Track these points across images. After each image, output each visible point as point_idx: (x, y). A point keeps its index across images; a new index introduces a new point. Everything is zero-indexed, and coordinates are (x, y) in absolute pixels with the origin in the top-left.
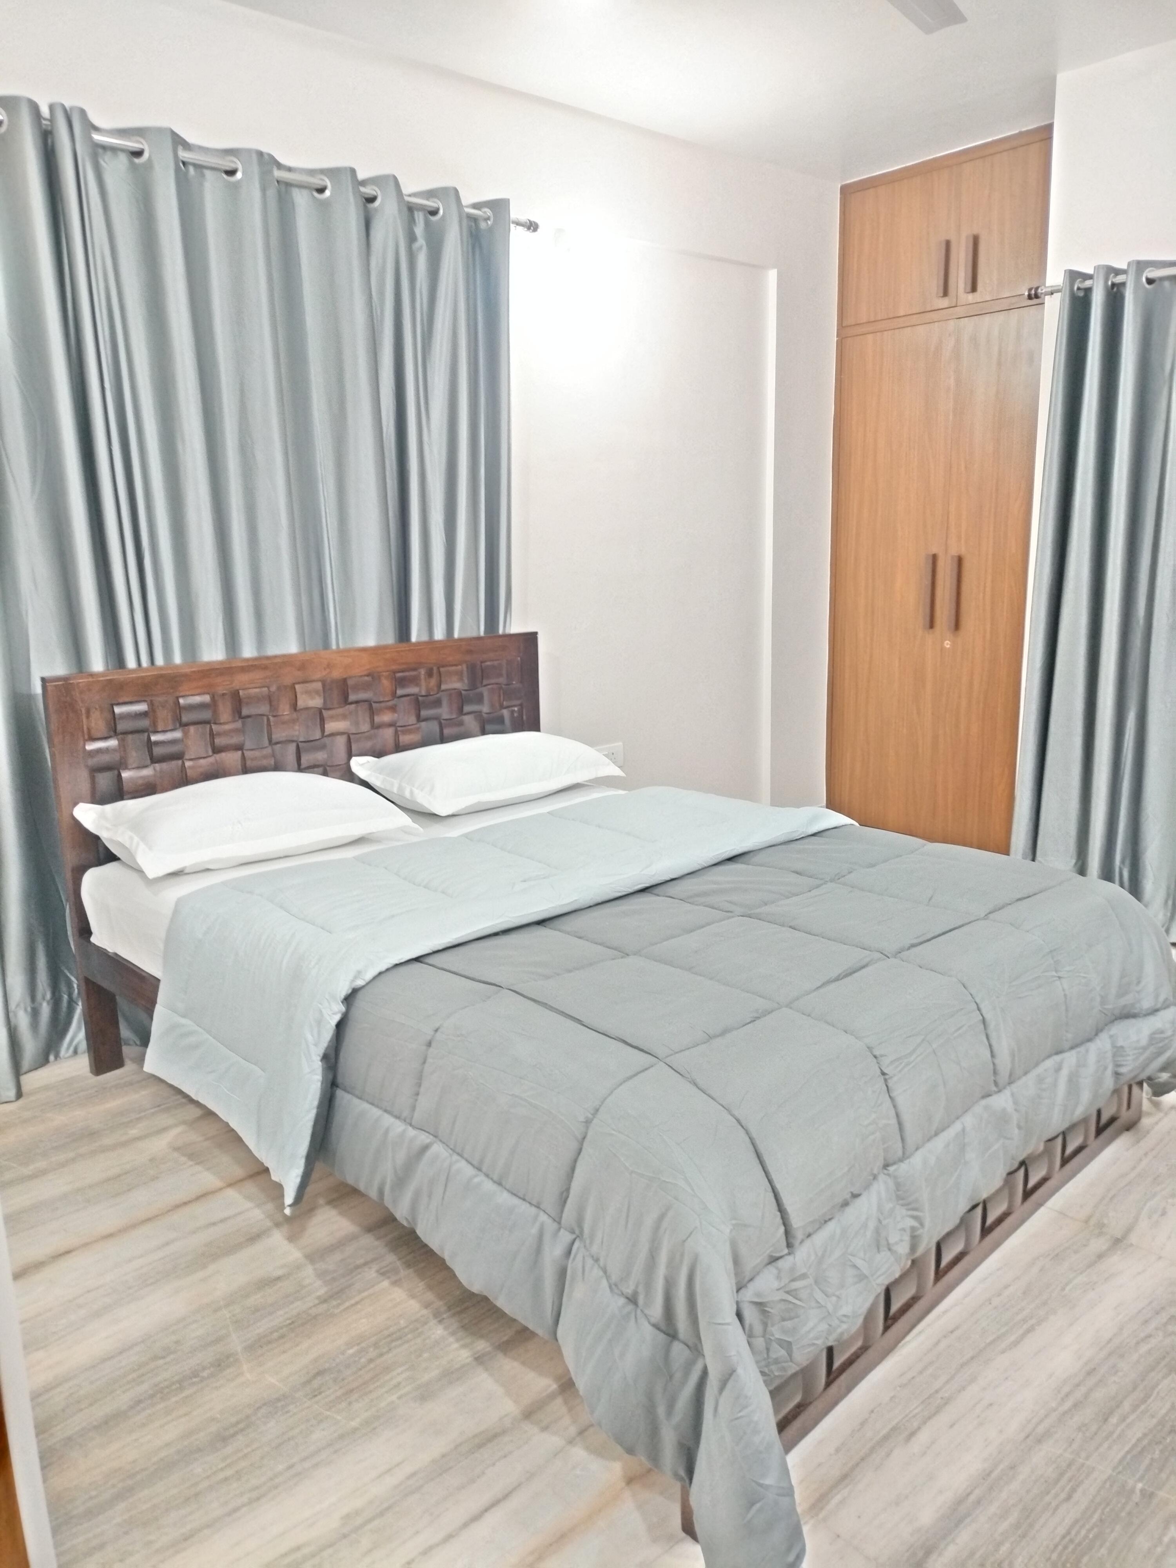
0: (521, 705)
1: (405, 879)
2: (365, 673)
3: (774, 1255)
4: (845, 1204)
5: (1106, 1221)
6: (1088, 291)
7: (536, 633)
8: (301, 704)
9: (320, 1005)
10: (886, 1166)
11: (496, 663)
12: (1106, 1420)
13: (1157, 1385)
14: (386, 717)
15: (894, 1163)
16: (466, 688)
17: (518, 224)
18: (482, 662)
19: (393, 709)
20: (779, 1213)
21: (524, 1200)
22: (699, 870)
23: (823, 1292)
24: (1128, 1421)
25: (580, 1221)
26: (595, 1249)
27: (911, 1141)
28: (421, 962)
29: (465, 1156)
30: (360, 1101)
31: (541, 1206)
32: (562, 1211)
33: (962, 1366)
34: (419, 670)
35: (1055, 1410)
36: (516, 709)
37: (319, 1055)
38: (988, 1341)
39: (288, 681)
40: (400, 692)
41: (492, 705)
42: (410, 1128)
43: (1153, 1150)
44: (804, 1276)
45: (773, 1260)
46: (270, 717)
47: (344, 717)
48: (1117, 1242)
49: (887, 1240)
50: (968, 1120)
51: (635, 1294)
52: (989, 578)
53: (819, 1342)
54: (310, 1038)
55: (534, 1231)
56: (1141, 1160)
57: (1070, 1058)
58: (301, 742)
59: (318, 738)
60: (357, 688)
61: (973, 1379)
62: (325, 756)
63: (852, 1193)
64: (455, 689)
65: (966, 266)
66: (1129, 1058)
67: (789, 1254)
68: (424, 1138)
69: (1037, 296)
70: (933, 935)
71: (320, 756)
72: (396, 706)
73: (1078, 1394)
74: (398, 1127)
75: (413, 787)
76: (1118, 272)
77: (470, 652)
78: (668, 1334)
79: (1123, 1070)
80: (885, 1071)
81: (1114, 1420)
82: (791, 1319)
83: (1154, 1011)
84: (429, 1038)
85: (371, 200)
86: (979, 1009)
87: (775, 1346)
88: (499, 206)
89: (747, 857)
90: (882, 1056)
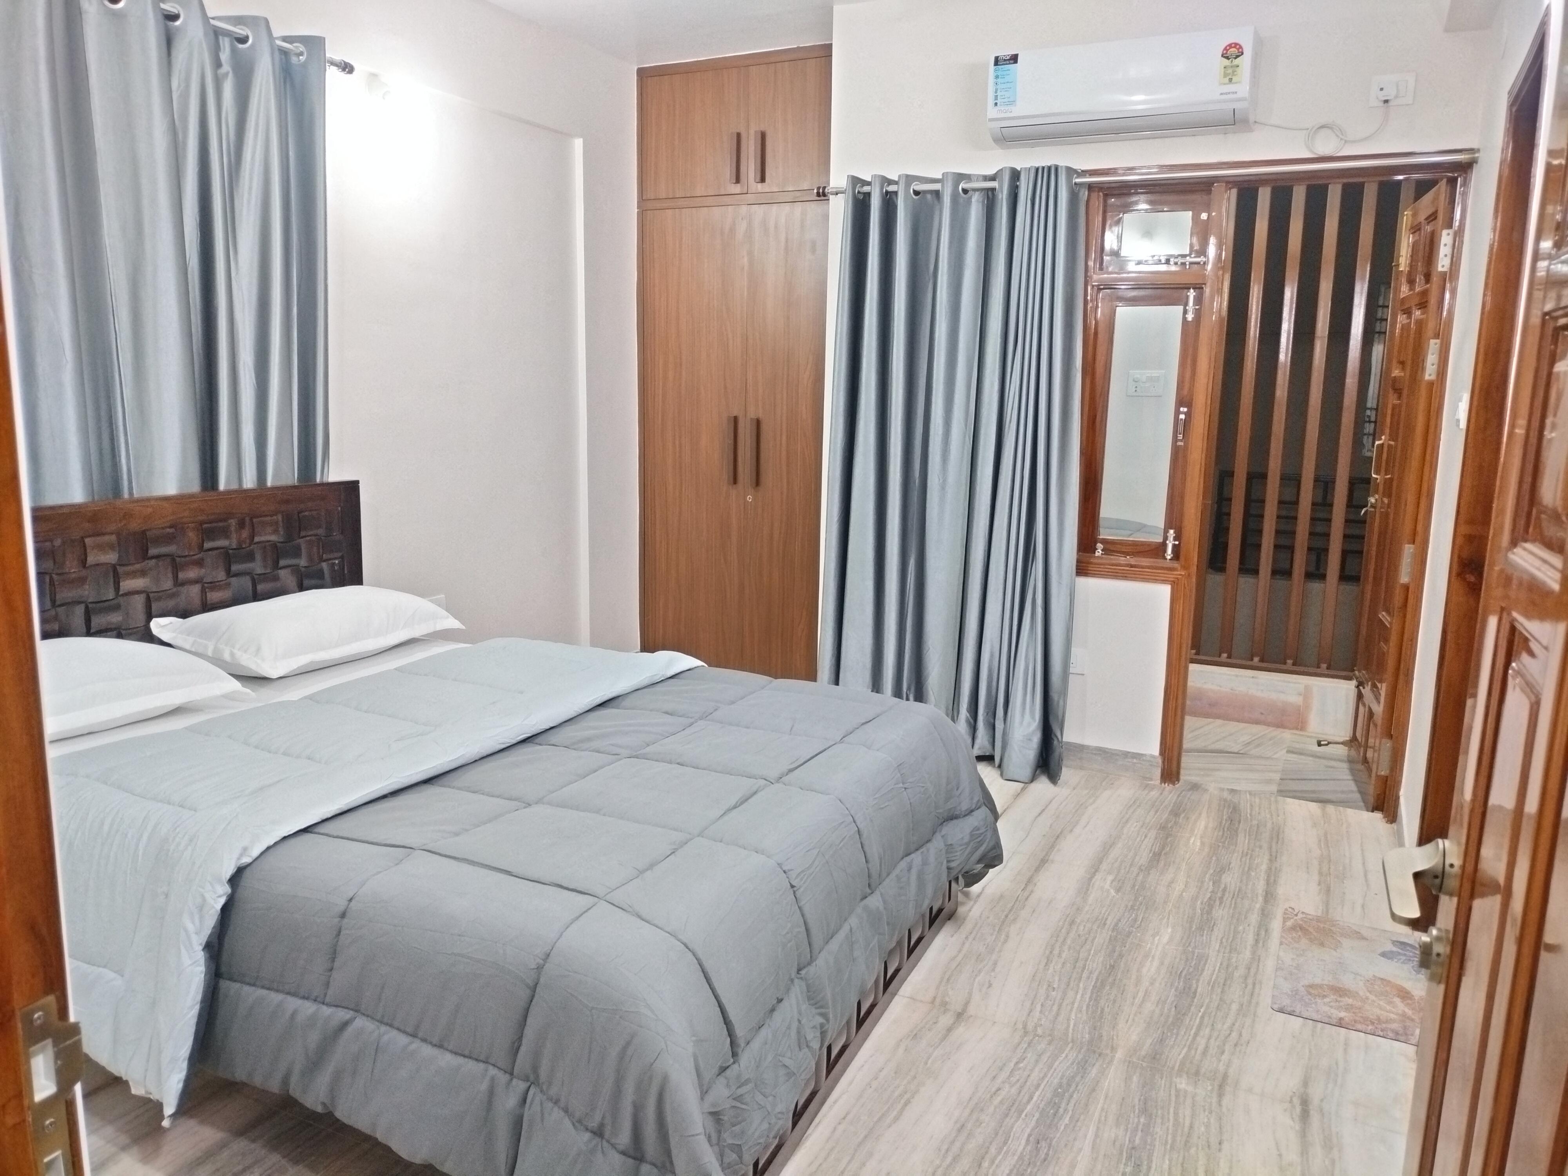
0: (342, 557)
1: (256, 747)
2: (168, 524)
3: (724, 1065)
4: (773, 1010)
5: (947, 999)
6: (868, 195)
7: (357, 482)
8: (91, 559)
9: (201, 890)
10: (799, 970)
11: (314, 513)
12: (980, 1166)
13: (1012, 1128)
14: (192, 573)
15: (804, 967)
16: (282, 540)
17: (333, 63)
18: (299, 513)
19: (200, 563)
20: (725, 1026)
21: (470, 1058)
22: (575, 717)
23: (762, 1093)
24: (997, 1162)
25: (535, 1069)
26: (553, 1091)
27: (816, 945)
28: (311, 832)
29: (396, 1024)
30: (253, 988)
31: (490, 1061)
32: (514, 1062)
33: (860, 1144)
34: (229, 521)
35: (939, 1167)
36: (337, 562)
37: (201, 944)
38: (875, 1119)
39: (76, 535)
40: (207, 545)
41: (310, 559)
42: (324, 1008)
43: (971, 933)
44: (747, 1082)
45: (723, 1069)
46: (54, 575)
47: (143, 573)
48: (959, 1016)
49: (806, 1038)
50: (853, 921)
51: (602, 1125)
52: (784, 438)
53: (762, 1141)
54: (190, 927)
55: (484, 1086)
56: (964, 944)
57: (916, 858)
58: (91, 603)
59: (111, 598)
60: (160, 540)
61: (871, 1154)
62: (120, 618)
63: (778, 998)
64: (270, 541)
65: (755, 157)
66: (958, 854)
67: (734, 1063)
68: (343, 1015)
69: (824, 195)
70: (805, 760)
71: (115, 618)
72: (203, 559)
73: (955, 1149)
74: (308, 1008)
75: (234, 648)
76: (890, 182)
77: (287, 502)
78: (635, 1158)
79: (953, 865)
80: (794, 884)
81: (986, 1164)
82: (740, 1123)
83: (971, 812)
84: (342, 908)
85: (174, 17)
86: (854, 822)
87: (727, 1151)
88: (315, 44)
89: (617, 701)
90: (789, 870)
